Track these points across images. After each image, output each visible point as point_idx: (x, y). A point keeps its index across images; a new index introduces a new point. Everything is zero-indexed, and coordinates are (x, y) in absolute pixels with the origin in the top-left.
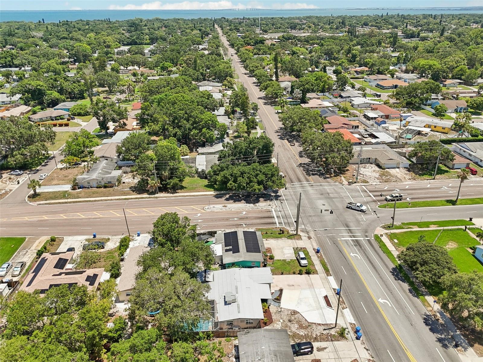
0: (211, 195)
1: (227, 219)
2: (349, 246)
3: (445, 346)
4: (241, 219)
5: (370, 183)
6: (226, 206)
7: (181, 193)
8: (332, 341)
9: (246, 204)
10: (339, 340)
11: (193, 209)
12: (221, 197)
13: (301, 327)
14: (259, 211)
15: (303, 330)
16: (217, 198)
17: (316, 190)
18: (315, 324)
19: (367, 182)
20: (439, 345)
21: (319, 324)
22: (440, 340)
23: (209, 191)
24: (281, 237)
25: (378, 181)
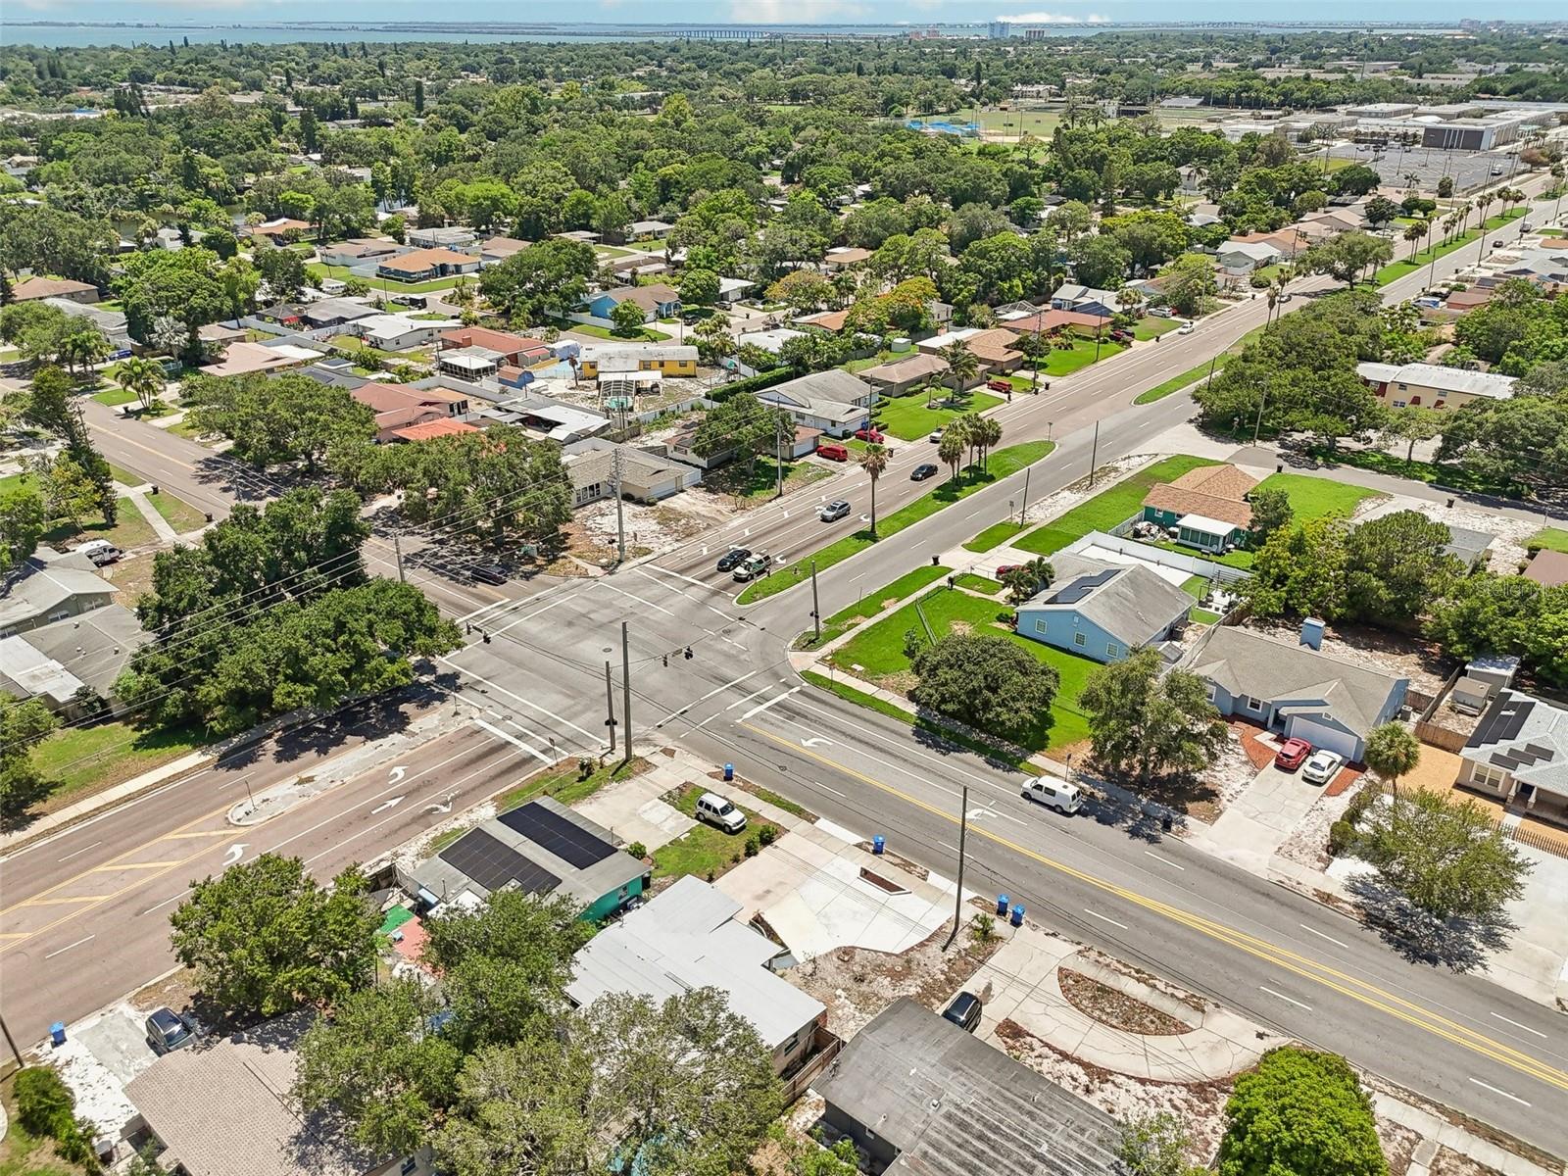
0: (200, 766)
1: (364, 816)
2: (778, 727)
3: (1152, 840)
4: (410, 793)
5: (657, 552)
6: (310, 779)
7: (53, 810)
8: (981, 962)
9: (369, 744)
10: (991, 953)
11: (187, 843)
12: (251, 759)
13: (897, 977)
14: (439, 744)
15: (908, 982)
16: (239, 765)
17: (540, 616)
18: (912, 949)
19: (648, 552)
20: (1140, 843)
21: (922, 944)
22: (1134, 832)
23: (175, 758)
24: (597, 788)
25: (669, 538)
